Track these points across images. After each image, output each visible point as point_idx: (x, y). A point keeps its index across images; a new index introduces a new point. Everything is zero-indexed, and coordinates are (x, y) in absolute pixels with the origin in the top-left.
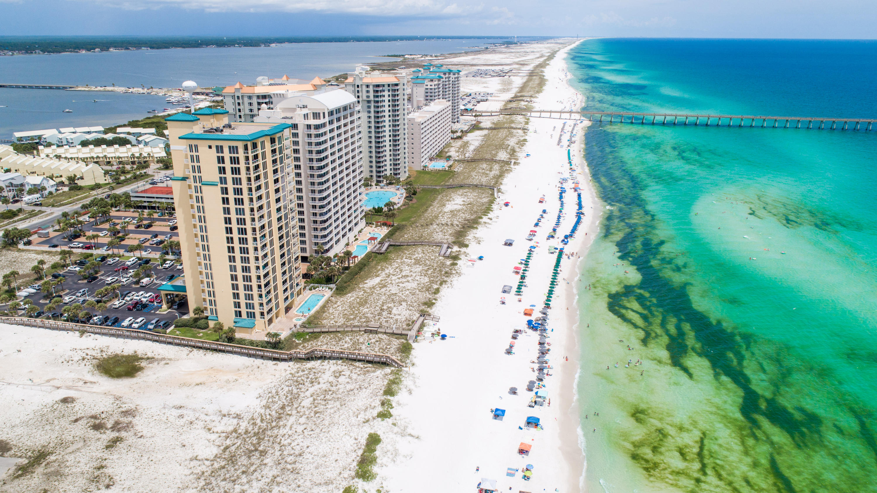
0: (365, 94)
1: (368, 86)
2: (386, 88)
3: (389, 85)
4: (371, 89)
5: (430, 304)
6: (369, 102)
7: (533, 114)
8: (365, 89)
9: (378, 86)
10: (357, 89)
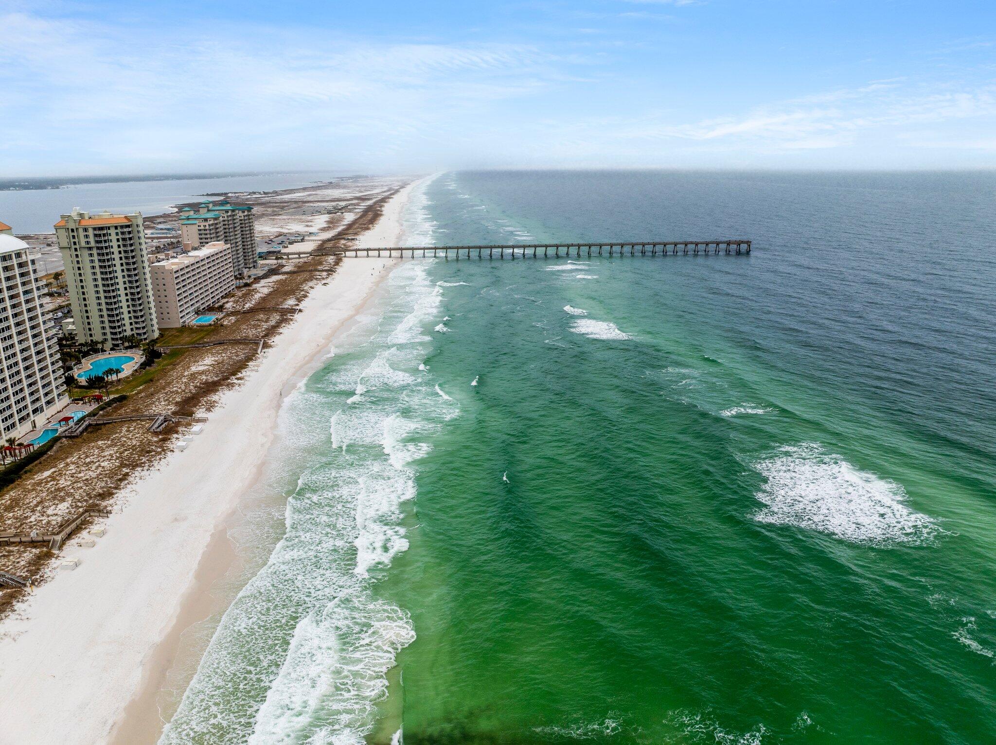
0: (83, 241)
1: (86, 230)
2: (113, 231)
3: (116, 228)
4: (91, 233)
5: (107, 494)
6: (90, 249)
7: (348, 254)
8: (82, 233)
9: (101, 229)
10: (71, 234)
